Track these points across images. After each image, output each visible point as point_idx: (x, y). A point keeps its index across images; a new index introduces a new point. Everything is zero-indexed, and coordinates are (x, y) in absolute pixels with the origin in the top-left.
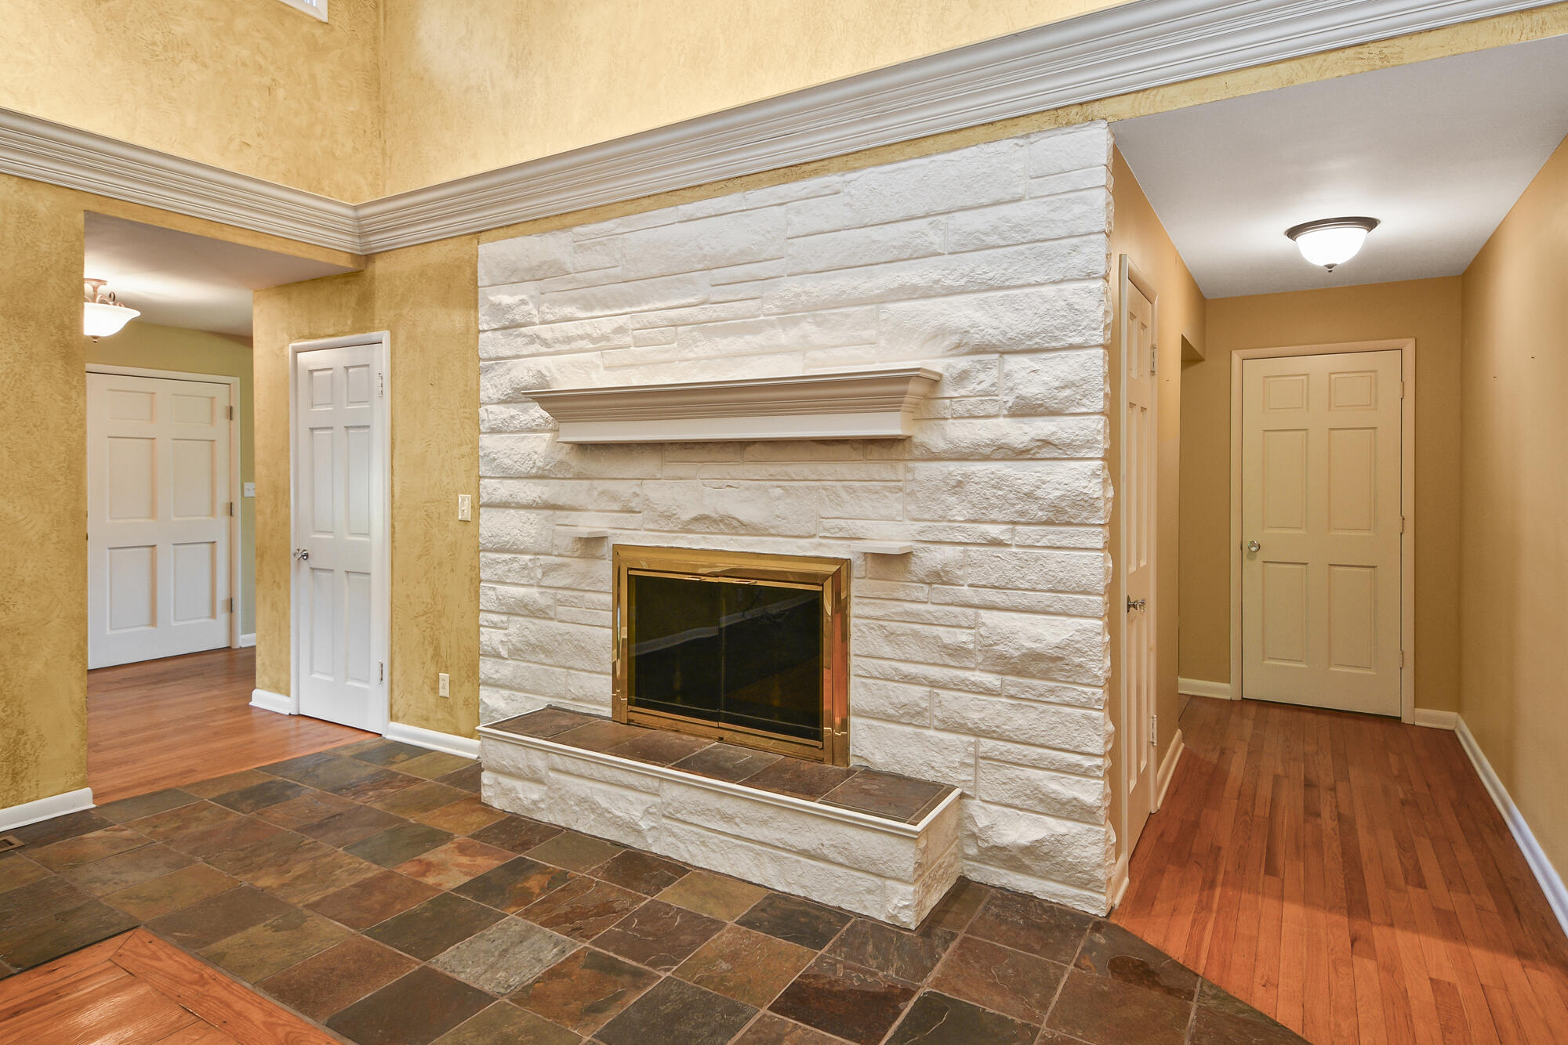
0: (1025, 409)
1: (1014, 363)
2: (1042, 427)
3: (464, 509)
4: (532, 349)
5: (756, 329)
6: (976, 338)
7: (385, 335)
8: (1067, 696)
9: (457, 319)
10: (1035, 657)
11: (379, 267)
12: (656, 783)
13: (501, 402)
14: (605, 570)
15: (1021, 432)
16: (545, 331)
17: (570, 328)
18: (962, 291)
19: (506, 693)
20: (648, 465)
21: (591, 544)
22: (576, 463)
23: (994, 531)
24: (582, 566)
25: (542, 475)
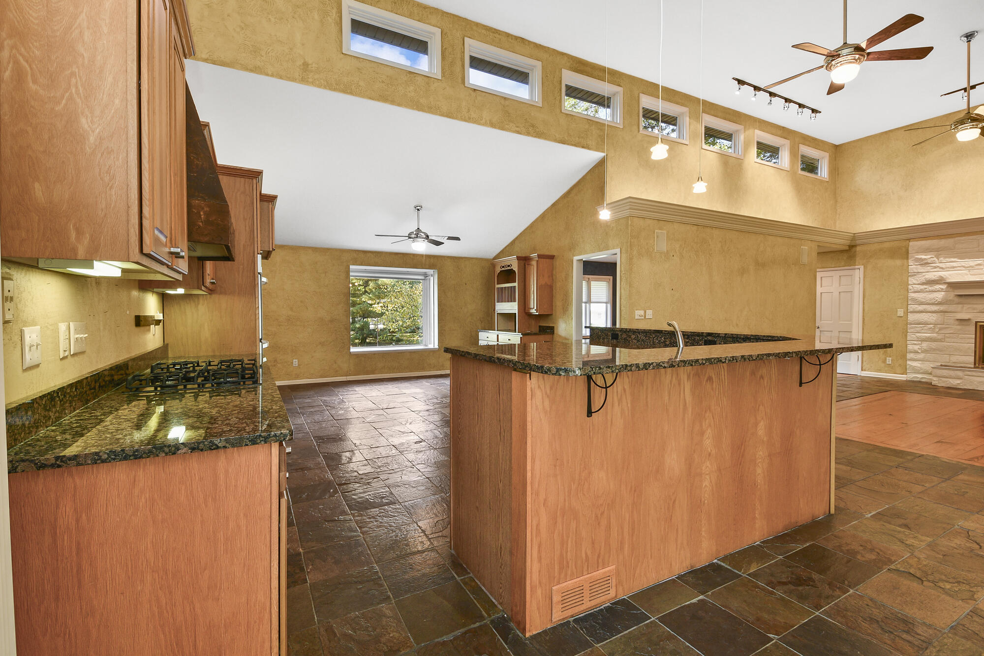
3: (901, 312)
4: (936, 270)
7: (862, 267)
9: (898, 262)
11: (858, 248)
13: (919, 284)
16: (941, 265)
17: (954, 264)
19: (921, 362)
21: (964, 321)
22: (957, 300)
24: (959, 327)
25: (939, 304)
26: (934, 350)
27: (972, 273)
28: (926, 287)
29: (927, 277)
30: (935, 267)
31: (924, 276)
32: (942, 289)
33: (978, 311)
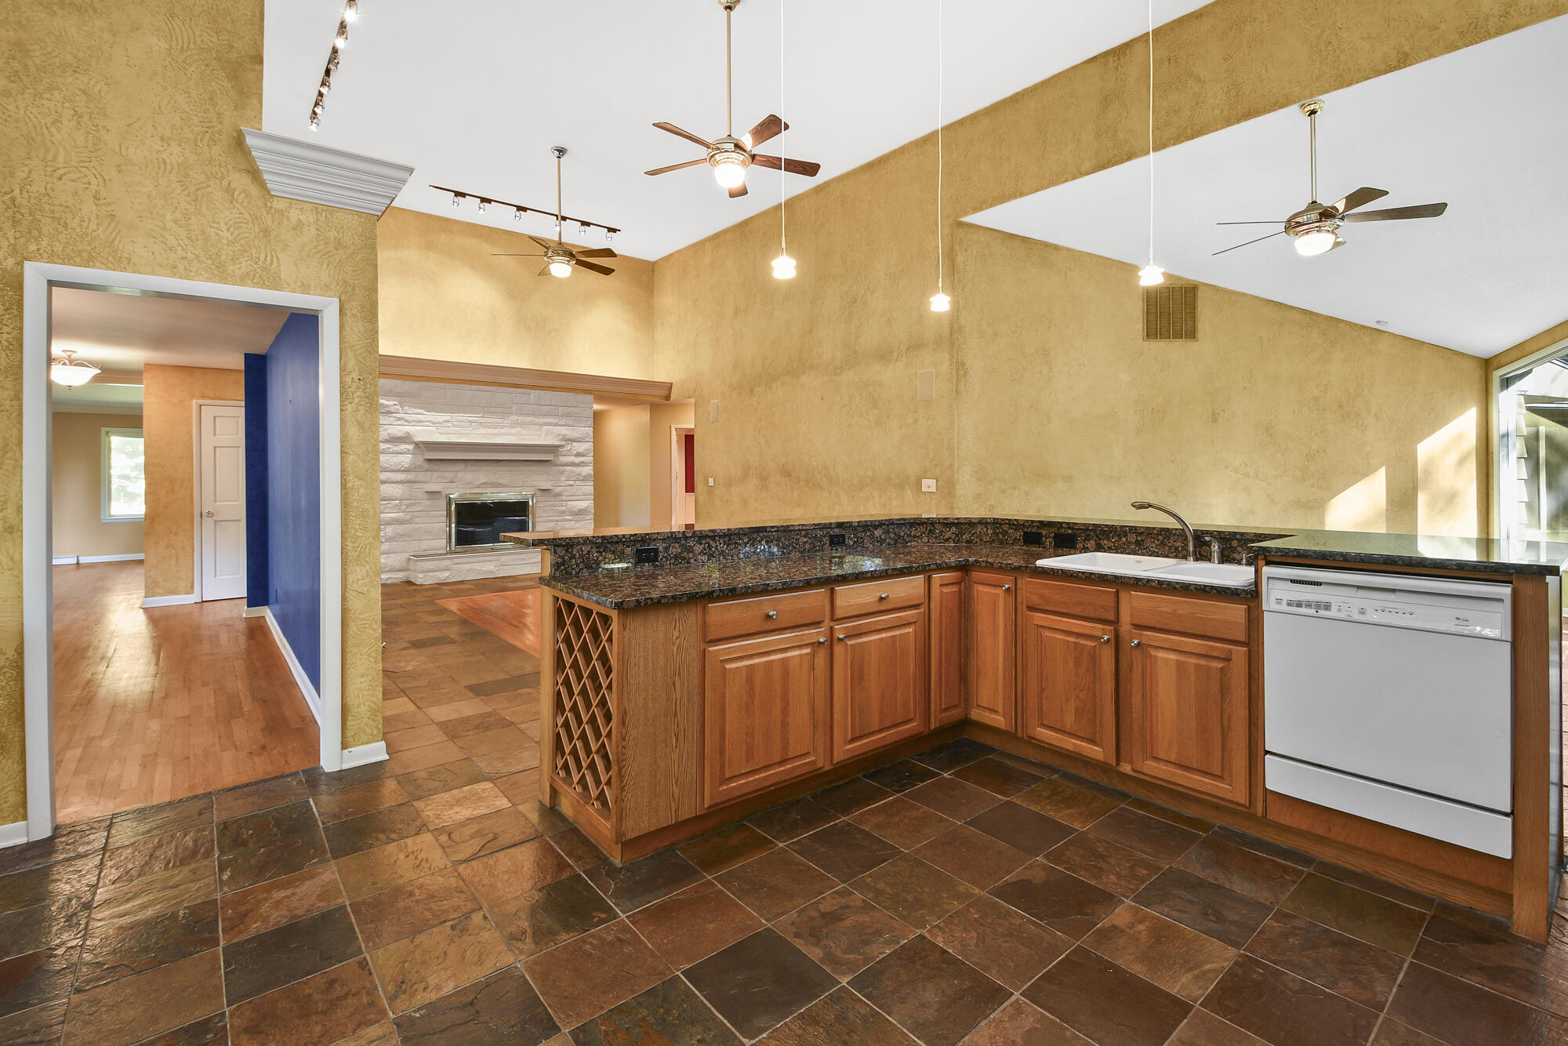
0: (578, 455)
1: (575, 444)
2: (582, 459)
4: (399, 422)
5: (503, 427)
6: (567, 437)
8: (587, 518)
10: (580, 510)
12: (498, 557)
13: (386, 442)
14: (443, 503)
15: (578, 460)
16: (406, 416)
17: (421, 417)
18: (563, 426)
20: (461, 466)
21: (432, 494)
22: (426, 466)
23: (571, 483)
24: (428, 502)
25: (407, 470)
26: (402, 535)
27: (440, 432)
28: (389, 446)
29: (389, 431)
30: (399, 419)
31: (386, 430)
32: (409, 450)
33: (448, 480)
